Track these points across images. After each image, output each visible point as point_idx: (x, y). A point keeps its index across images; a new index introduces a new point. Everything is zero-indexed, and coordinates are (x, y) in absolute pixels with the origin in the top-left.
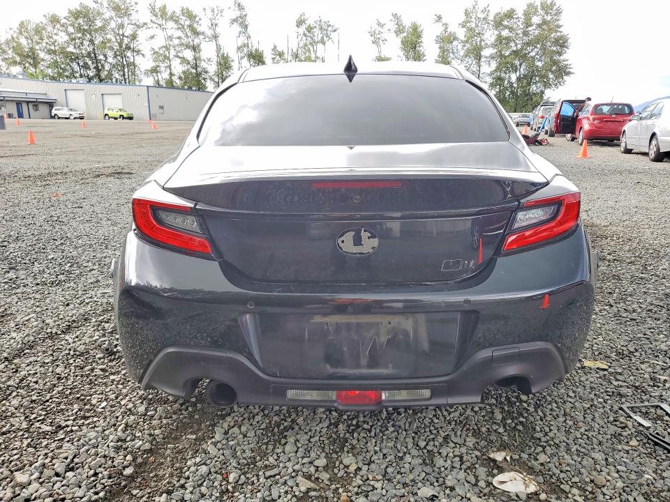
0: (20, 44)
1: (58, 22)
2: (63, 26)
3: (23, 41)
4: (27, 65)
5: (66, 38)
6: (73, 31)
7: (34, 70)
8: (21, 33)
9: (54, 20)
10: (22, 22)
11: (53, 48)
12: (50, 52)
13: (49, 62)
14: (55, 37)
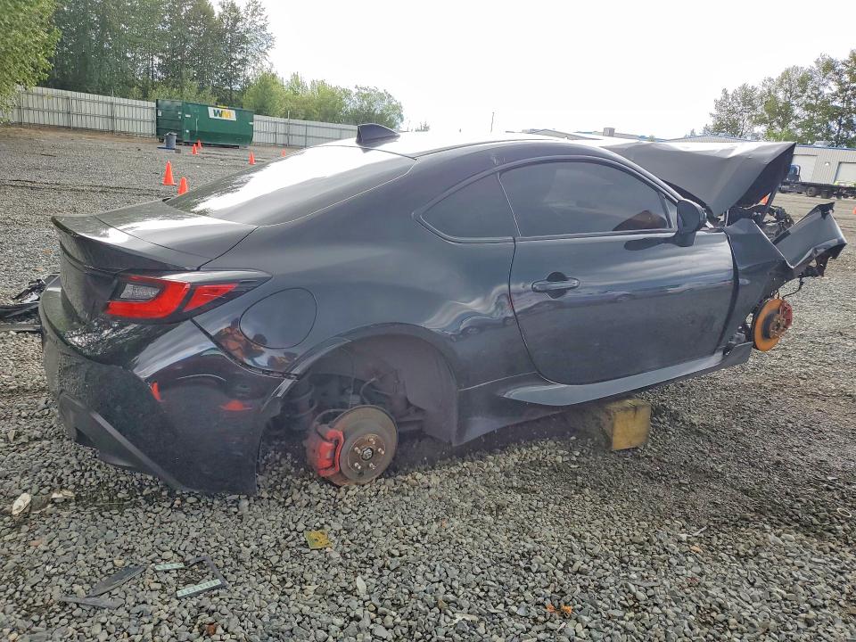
0: (775, 98)
1: (833, 68)
2: (837, 74)
3: (781, 95)
4: (775, 124)
5: (835, 88)
6: (848, 80)
7: (780, 130)
8: (781, 84)
9: (829, 66)
10: (787, 71)
11: (814, 102)
12: (808, 107)
13: (803, 120)
14: (821, 89)
